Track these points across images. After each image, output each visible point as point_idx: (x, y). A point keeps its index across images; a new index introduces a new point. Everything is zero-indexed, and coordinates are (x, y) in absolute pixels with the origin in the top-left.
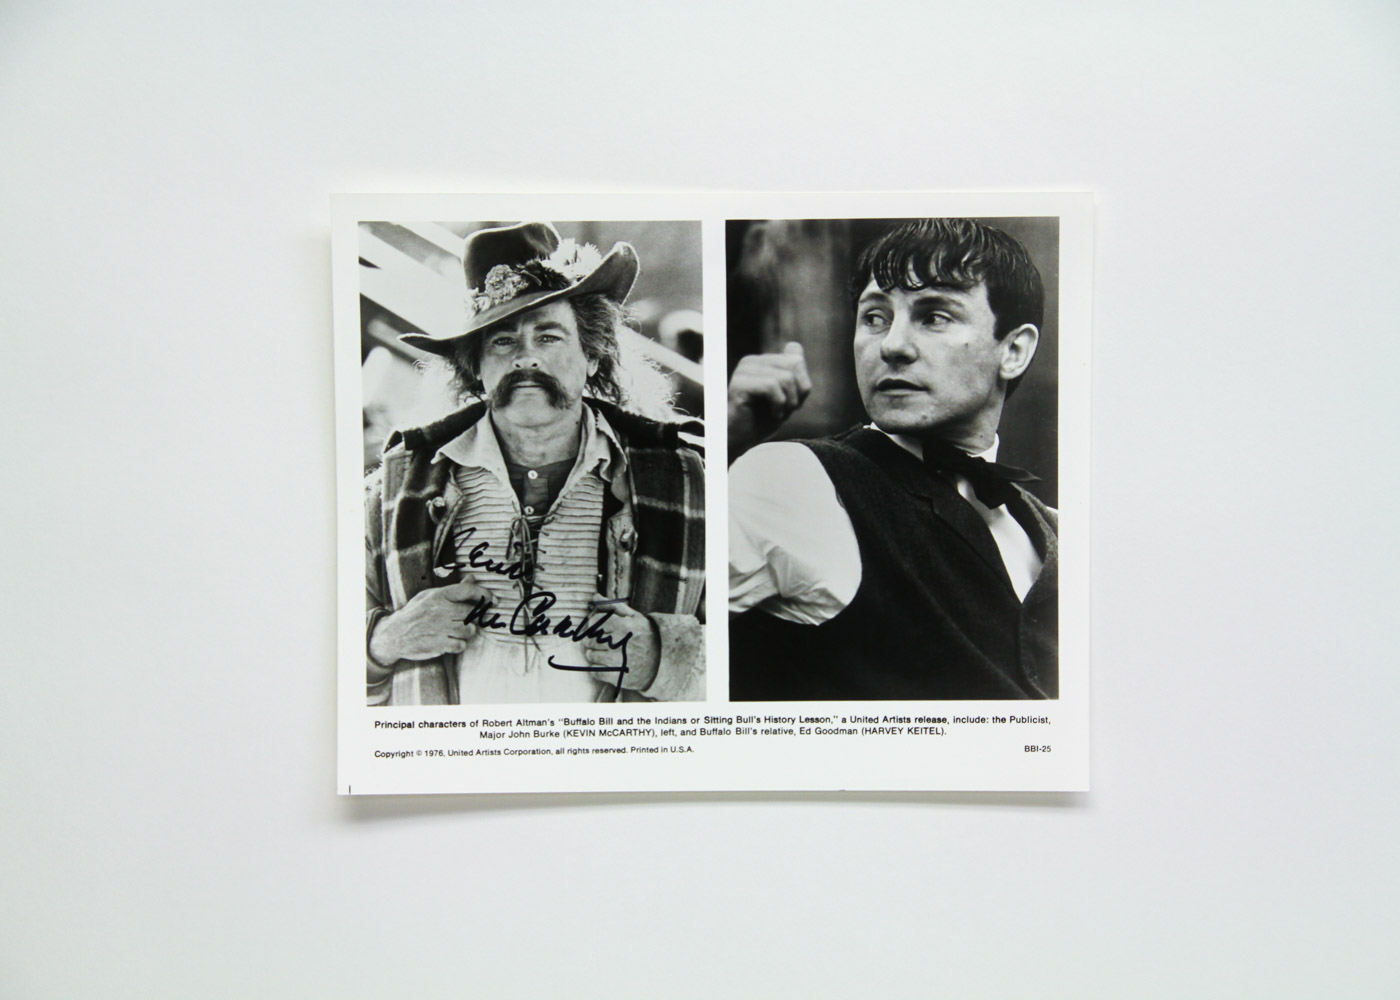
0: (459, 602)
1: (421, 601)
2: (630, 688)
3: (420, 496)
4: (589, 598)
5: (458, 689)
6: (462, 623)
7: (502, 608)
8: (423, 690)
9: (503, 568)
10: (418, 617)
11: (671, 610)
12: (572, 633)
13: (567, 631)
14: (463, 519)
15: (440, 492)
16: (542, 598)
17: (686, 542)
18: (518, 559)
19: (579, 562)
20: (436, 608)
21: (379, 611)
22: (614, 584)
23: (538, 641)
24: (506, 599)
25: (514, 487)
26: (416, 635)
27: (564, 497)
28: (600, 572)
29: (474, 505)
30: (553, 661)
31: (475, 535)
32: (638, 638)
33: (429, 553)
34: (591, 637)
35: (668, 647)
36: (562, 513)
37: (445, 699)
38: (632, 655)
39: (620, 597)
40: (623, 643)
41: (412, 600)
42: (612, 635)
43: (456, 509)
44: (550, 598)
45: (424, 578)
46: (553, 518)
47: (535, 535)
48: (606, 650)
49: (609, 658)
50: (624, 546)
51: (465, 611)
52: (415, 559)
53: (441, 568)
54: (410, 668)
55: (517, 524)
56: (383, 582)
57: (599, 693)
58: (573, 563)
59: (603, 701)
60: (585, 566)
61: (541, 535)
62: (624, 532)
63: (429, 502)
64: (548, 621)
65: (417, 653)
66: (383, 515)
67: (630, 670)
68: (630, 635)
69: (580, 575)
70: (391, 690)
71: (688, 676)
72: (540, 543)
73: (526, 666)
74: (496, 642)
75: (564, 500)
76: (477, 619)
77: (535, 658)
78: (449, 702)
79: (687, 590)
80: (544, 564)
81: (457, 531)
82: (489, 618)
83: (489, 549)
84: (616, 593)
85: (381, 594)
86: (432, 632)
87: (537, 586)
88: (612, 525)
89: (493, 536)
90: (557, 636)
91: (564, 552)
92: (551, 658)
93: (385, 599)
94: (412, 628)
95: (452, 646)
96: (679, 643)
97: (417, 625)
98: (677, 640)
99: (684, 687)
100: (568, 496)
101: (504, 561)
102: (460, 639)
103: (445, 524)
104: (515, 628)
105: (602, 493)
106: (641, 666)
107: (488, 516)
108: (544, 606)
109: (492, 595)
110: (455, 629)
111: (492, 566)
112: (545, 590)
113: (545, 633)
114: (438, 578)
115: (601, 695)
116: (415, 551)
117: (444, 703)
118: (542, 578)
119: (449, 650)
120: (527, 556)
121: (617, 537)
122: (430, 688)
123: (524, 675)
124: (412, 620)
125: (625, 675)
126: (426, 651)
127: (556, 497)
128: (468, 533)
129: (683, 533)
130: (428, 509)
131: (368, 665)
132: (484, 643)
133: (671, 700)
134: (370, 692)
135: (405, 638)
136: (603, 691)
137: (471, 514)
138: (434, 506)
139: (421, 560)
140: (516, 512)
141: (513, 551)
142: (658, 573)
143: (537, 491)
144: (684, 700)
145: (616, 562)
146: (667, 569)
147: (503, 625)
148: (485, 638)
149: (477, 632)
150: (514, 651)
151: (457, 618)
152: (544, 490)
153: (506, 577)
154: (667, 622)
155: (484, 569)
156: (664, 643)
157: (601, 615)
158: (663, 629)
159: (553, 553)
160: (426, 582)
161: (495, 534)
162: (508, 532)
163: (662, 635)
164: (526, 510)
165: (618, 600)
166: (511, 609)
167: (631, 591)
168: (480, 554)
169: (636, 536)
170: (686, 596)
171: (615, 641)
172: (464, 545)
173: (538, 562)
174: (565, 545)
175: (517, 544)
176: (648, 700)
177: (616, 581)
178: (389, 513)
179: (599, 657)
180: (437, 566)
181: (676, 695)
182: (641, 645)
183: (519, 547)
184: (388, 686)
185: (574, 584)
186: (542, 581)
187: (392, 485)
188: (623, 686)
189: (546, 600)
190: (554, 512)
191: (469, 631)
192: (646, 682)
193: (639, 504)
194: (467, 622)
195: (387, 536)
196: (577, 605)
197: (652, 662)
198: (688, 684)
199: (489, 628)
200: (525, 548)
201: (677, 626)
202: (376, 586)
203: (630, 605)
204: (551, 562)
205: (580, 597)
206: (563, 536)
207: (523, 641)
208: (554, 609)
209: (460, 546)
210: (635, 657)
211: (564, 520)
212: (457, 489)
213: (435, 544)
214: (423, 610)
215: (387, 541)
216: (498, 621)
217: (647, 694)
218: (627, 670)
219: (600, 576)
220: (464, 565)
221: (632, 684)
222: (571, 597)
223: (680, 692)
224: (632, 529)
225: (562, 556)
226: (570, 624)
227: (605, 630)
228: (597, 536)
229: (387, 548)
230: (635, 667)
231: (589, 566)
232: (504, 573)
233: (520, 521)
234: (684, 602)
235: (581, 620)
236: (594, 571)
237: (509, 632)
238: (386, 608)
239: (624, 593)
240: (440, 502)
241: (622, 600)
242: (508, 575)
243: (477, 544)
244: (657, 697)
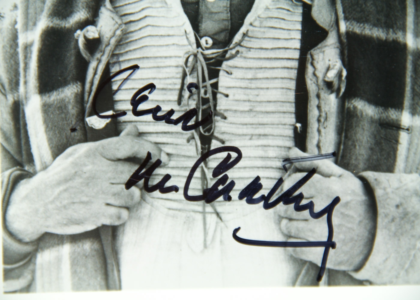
0: (119, 160)
1: (71, 159)
2: (337, 268)
3: (67, 25)
4: (284, 154)
5: (119, 271)
6: (124, 186)
7: (173, 168)
8: (74, 273)
9: (174, 117)
10: (66, 180)
11: (390, 169)
12: (263, 197)
13: (257, 196)
14: (122, 54)
15: (92, 21)
16: (224, 155)
17: (408, 80)
18: (193, 105)
19: (271, 108)
20: (89, 167)
21: (18, 172)
22: (316, 134)
23: (219, 209)
24: (178, 156)
25: (186, 12)
26: (65, 202)
27: (251, 24)
28: (298, 121)
29: (135, 36)
30: (239, 234)
31: (138, 74)
32: (347, 204)
33: (80, 98)
34: (287, 203)
35: (386, 216)
36: (249, 45)
37: (103, 283)
38: (340, 226)
39: (323, 152)
40: (329, 210)
41: (59, 158)
42: (313, 200)
43: (113, 41)
44: (234, 155)
45: (73, 130)
46: (238, 52)
47: (214, 74)
48: (306, 220)
49: (311, 230)
50: (329, 85)
51: (128, 171)
52: (62, 107)
53: (95, 117)
54: (58, 244)
55: (191, 59)
56: (22, 135)
57: (298, 275)
58: (263, 109)
59: (304, 284)
60: (280, 112)
61: (221, 73)
62: (328, 69)
63: (79, 32)
64: (232, 184)
65: (66, 225)
66: (20, 50)
67: (338, 245)
68: (337, 200)
69: (273, 124)
70: (33, 272)
71: (413, 253)
72: (220, 84)
73: (205, 240)
74: (166, 210)
75: (251, 28)
76: (142, 182)
77: (215, 231)
78: (108, 287)
79: (410, 143)
80: (226, 110)
81: (114, 69)
82: (155, 181)
83: (155, 92)
84: (318, 147)
85: (20, 152)
86: (85, 199)
87: (217, 139)
88: (313, 59)
89: (161, 76)
90: (244, 201)
91: (252, 95)
92: (237, 230)
93: (25, 157)
94: (59, 194)
95: (111, 217)
96: (401, 210)
97: (65, 190)
98: (397, 206)
99: (407, 266)
100: (257, 23)
101: (175, 107)
102: (120, 207)
103: (99, 61)
104: (190, 193)
105: (300, 19)
106: (352, 239)
107: (154, 49)
108: (226, 165)
109: (160, 150)
110: (114, 195)
111: (159, 114)
112: (227, 144)
113: (229, 199)
114: (92, 129)
115: (301, 277)
116: (62, 96)
117: (101, 289)
118: (223, 129)
119: (107, 222)
120: (205, 101)
121: (320, 75)
122: (83, 269)
123: (202, 252)
124: (59, 183)
125: (331, 251)
126: (78, 222)
127: (241, 24)
128: (129, 72)
129: (404, 68)
130: (77, 41)
131: (4, 240)
132: (151, 211)
133: (391, 283)
134: (8, 275)
135: (50, 207)
136: (303, 272)
137: (132, 48)
138: (85, 37)
139: (70, 107)
140: (190, 44)
141: (186, 94)
142: (372, 121)
143: (216, 17)
144: (407, 282)
145: (319, 107)
146: (384, 116)
147: (175, 189)
148: (152, 206)
149: (142, 197)
150: (189, 221)
151: (118, 181)
152: (225, 15)
153: (179, 127)
154: (385, 184)
155: (149, 117)
156: (381, 210)
157: (300, 176)
158: (379, 193)
159: (237, 97)
160: (77, 135)
161: (164, 73)
162: (180, 70)
163: (378, 200)
164: (203, 41)
165: (321, 156)
166: (185, 168)
167: (338, 144)
168: (145, 98)
169: (345, 73)
170: (409, 150)
171: (317, 209)
172: (124, 87)
173: (218, 108)
174: (253, 86)
175: (191, 86)
176: (361, 283)
177: (319, 131)
178: (27, 47)
179: (298, 229)
180: (90, 115)
181: (397, 277)
182: (351, 213)
183: (194, 90)
184: (31, 267)
185: (265, 135)
186: (223, 133)
187: (31, 11)
188: (328, 265)
189: (229, 156)
190: (239, 44)
191: (132, 197)
192: (358, 260)
193: (348, 33)
194: (129, 185)
195: (25, 76)
196: (269, 163)
197: (366, 234)
198: (411, 262)
199: (157, 193)
200: (202, 91)
201: (397, 189)
202: (14, 140)
203: (336, 162)
204: (234, 108)
205: (272, 153)
206: (250, 75)
207: (200, 209)
208: (239, 168)
209: (118, 89)
210: (344, 229)
211: (251, 54)
212: (113, 15)
213: (87, 86)
214: (73, 171)
215: (26, 83)
216: (168, 184)
217: (359, 276)
218: (333, 245)
219: (299, 125)
220: (124, 113)
221: (340, 263)
222: (260, 152)
223: (402, 273)
224: (338, 64)
225: (249, 101)
226: (260, 187)
227: (305, 195)
228: (294, 74)
229: (26, 93)
230: (344, 241)
231: (284, 112)
232: (176, 122)
233: (195, 56)
234: (407, 158)
235: (275, 182)
236: (291, 119)
237: (182, 197)
238: (26, 168)
239: (329, 147)
240: (92, 32)
241: (326, 156)
242: (180, 125)
243: (141, 86)
244: (372, 279)
